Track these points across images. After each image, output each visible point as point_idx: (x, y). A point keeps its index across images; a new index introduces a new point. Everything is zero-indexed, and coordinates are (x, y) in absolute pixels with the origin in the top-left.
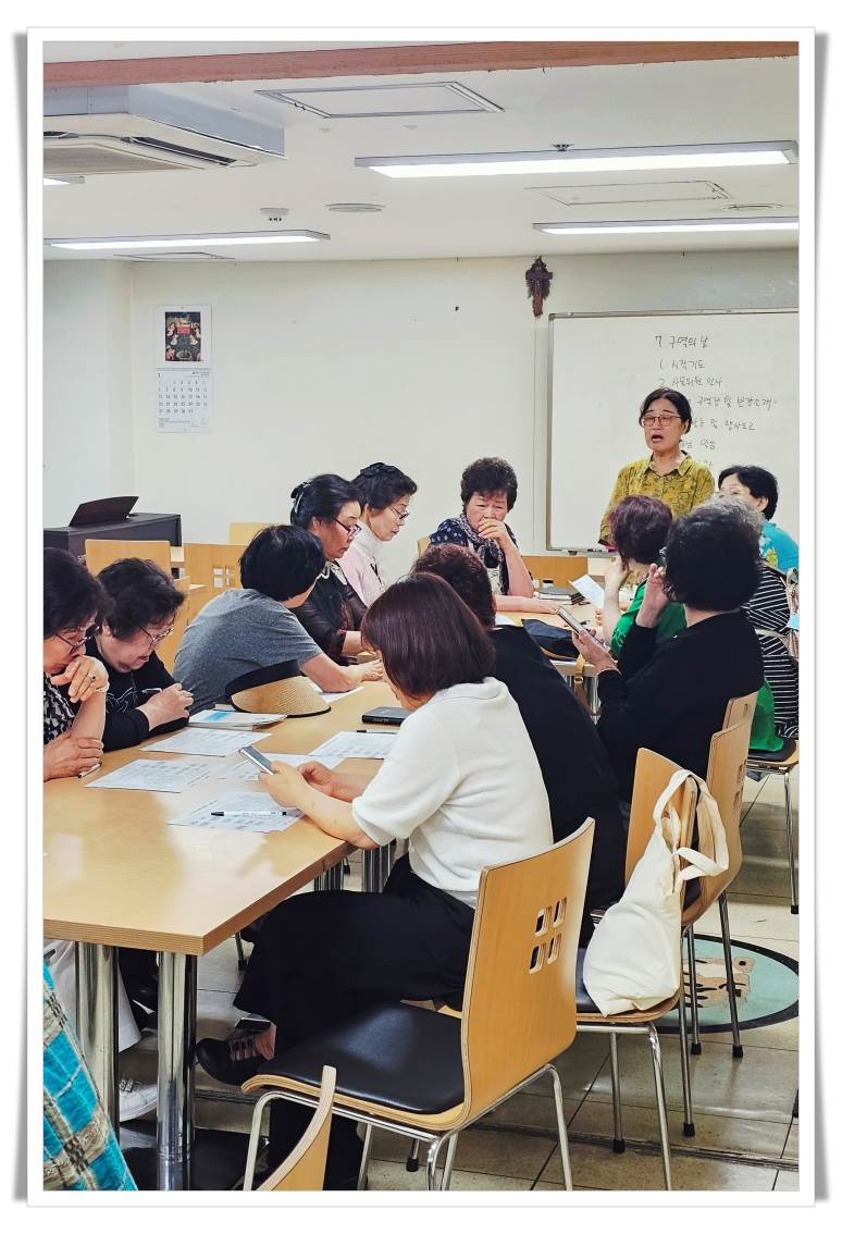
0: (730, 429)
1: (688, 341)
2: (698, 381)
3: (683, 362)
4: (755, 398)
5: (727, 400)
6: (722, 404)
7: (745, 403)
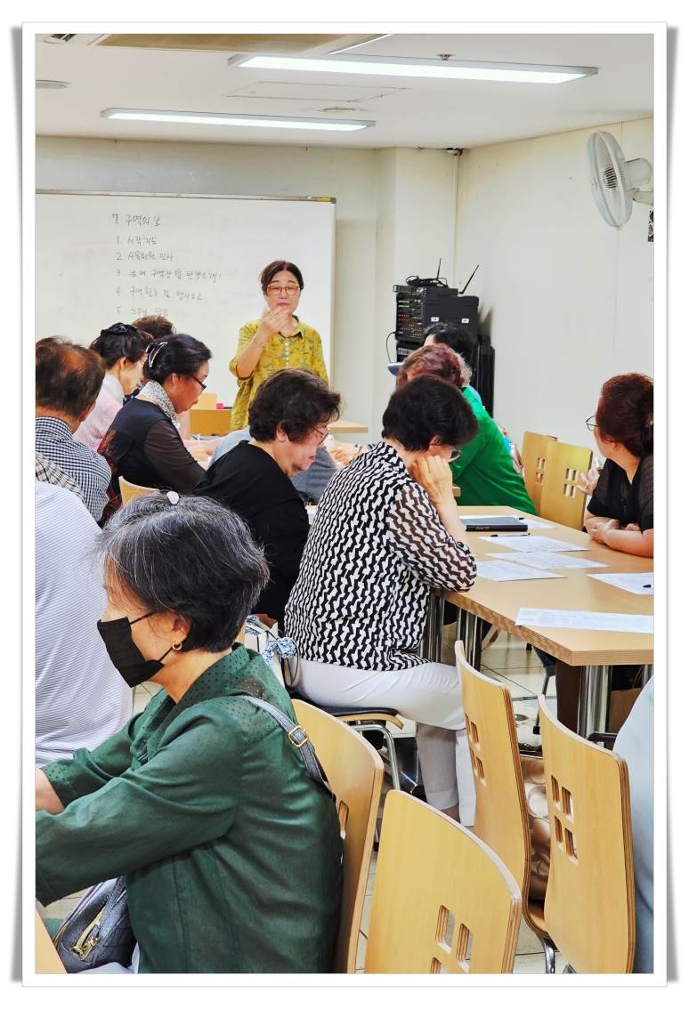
0: (181, 299)
1: (142, 219)
2: (152, 256)
3: (138, 239)
4: (202, 273)
5: (178, 273)
6: (174, 277)
7: (194, 276)
